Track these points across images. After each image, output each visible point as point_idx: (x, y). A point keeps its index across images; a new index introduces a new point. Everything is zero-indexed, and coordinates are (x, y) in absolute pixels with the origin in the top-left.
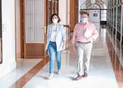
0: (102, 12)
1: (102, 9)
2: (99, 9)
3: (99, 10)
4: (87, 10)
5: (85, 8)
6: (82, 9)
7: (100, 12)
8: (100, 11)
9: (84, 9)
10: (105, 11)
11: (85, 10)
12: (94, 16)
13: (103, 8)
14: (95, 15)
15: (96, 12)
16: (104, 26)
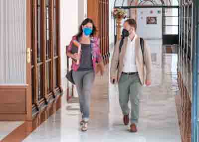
0: (166, 14)
1: (167, 7)
2: (160, 7)
3: (161, 9)
4: (132, 9)
5: (125, 5)
6: (118, 7)
7: (161, 13)
8: (163, 12)
9: (122, 7)
10: (175, 12)
11: (125, 8)
12: (148, 23)
13: (169, 5)
14: (150, 21)
15: (151, 12)
16: (173, 47)
